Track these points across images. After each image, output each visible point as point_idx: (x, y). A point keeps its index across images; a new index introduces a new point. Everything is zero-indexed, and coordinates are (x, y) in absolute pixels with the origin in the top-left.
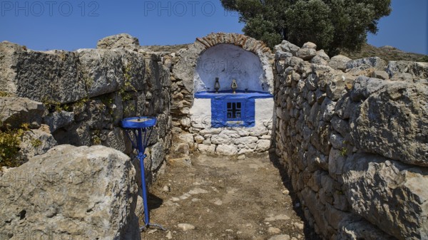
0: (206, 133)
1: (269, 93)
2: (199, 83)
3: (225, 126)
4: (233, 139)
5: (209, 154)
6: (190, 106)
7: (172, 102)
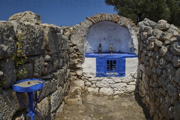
0: (93, 81)
1: (135, 54)
2: (88, 47)
3: (105, 76)
4: (111, 85)
5: (95, 94)
6: (82, 63)
7: (70, 60)
